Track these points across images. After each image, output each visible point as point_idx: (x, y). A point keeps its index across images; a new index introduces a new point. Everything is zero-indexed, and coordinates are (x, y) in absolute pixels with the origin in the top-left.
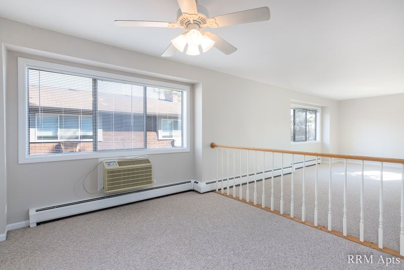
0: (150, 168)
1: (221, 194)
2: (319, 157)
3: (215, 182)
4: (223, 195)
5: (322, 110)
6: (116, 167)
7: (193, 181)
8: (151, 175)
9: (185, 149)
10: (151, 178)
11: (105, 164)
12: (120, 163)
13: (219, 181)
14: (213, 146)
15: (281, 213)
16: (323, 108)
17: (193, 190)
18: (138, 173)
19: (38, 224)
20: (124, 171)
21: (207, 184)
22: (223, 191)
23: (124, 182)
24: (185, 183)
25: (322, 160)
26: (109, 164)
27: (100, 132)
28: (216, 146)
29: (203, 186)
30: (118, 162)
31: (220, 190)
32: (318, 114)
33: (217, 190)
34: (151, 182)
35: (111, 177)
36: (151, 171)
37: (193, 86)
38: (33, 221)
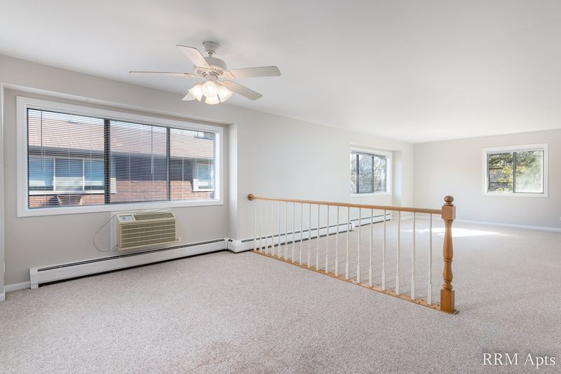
0: (174, 222)
1: (259, 254)
2: (388, 212)
3: (252, 240)
4: (261, 254)
5: (393, 154)
6: (132, 220)
7: (227, 239)
8: (174, 231)
9: (218, 202)
10: (174, 235)
11: (119, 218)
12: (137, 217)
13: (257, 239)
14: (250, 198)
15: (317, 269)
16: (394, 153)
17: (227, 250)
18: (159, 228)
19: (40, 285)
20: (141, 226)
21: (243, 242)
22: (261, 250)
23: (142, 239)
24: (217, 241)
25: (393, 216)
26: (124, 217)
27: (113, 180)
28: (254, 198)
29: (238, 245)
30: (135, 216)
31: (258, 249)
32: (389, 161)
33: (255, 250)
34: (174, 239)
35: (125, 232)
36: (174, 227)
37: (227, 127)
38: (35, 282)
